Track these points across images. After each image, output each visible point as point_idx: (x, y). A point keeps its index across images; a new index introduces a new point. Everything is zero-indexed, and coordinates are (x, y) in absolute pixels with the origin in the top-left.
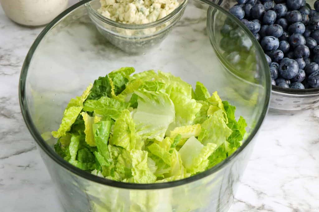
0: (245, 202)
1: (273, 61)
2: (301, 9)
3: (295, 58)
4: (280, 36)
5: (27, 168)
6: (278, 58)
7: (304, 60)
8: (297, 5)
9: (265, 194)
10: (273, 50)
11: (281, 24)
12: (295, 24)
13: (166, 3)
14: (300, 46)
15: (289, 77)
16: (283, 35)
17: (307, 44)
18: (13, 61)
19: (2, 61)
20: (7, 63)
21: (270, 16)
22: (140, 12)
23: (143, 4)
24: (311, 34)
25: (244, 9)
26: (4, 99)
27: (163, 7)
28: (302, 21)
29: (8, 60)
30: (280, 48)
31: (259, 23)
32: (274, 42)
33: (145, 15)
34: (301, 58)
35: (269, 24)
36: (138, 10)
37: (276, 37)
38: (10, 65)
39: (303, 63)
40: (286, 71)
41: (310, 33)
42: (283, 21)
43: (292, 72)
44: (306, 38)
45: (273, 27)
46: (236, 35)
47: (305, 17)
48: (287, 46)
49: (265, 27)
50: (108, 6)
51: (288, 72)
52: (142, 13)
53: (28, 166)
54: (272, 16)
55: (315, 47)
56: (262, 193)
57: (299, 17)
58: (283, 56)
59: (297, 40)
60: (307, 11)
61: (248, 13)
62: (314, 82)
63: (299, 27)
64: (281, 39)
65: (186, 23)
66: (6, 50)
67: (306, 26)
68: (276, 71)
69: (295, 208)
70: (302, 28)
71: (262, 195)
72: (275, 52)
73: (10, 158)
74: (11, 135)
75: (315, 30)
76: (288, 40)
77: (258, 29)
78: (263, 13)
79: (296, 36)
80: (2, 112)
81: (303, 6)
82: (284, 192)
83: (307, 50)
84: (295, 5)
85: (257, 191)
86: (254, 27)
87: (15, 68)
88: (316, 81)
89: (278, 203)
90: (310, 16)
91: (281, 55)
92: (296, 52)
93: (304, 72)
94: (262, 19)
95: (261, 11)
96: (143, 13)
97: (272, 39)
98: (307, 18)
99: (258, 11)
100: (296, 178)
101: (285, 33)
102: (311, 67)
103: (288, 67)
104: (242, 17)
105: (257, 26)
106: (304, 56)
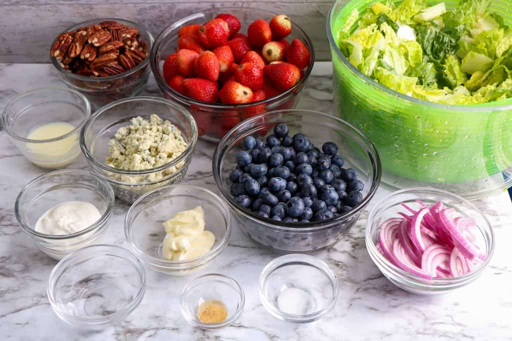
1: (279, 201)
2: (308, 152)
3: (302, 197)
4: (287, 177)
5: (26, 325)
6: (284, 198)
7: (312, 199)
8: (305, 147)
9: (278, 337)
10: (280, 190)
11: (288, 166)
12: (301, 165)
13: (173, 152)
14: (306, 185)
15: (295, 216)
16: (290, 177)
17: (315, 184)
19: (3, 221)
20: (8, 223)
21: (275, 159)
22: (145, 162)
23: (150, 155)
24: (319, 174)
25: (251, 154)
26: (4, 259)
27: (170, 156)
28: (309, 162)
29: (10, 220)
30: (287, 188)
31: (266, 166)
32: (280, 183)
33: (151, 164)
34: (308, 197)
35: (275, 167)
36: (143, 160)
37: (283, 178)
38: (11, 225)
39: (310, 202)
40: (292, 208)
41: (317, 174)
42: (290, 163)
43: (298, 209)
44: (313, 178)
45: (279, 169)
46: (244, 179)
47: (312, 159)
48: (295, 187)
49: (272, 170)
50: (114, 160)
51: (294, 208)
52: (147, 162)
53: (27, 323)
54: (279, 158)
55: (322, 187)
57: (305, 158)
58: (290, 196)
59: (304, 180)
60: (315, 154)
61: (256, 158)
62: (320, 218)
63: (305, 167)
64: (288, 180)
65: (200, 176)
66: (8, 211)
67: (313, 167)
68: (283, 210)
70: (309, 168)
71: (275, 339)
72: (281, 192)
73: (8, 316)
74: (10, 293)
75: (322, 171)
76: (295, 181)
77: (264, 171)
78: (270, 157)
79: (303, 176)
80: (1, 271)
81: (310, 150)
83: (313, 189)
84: (302, 147)
85: (270, 335)
86: (260, 169)
87: (17, 228)
88: (321, 217)
90: (317, 158)
91: (288, 194)
92: (303, 191)
93: (310, 209)
94: (269, 163)
95: (268, 154)
96: (149, 162)
97: (279, 180)
98: (314, 160)
99: (265, 155)
101: (293, 175)
102: (317, 204)
103: (293, 205)
104: (250, 161)
105: (263, 168)
106: (311, 194)
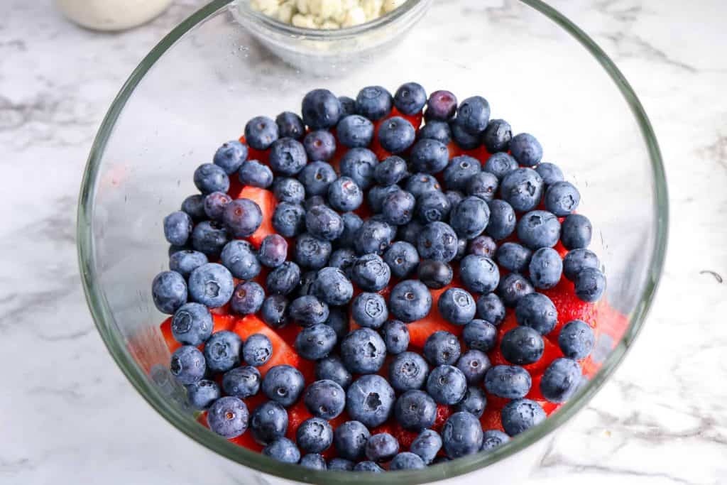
0: (595, 410)
18: (80, 111)
56: (631, 386)
69: (705, 416)
82: (680, 380)
89: (669, 407)
100: (704, 347)
